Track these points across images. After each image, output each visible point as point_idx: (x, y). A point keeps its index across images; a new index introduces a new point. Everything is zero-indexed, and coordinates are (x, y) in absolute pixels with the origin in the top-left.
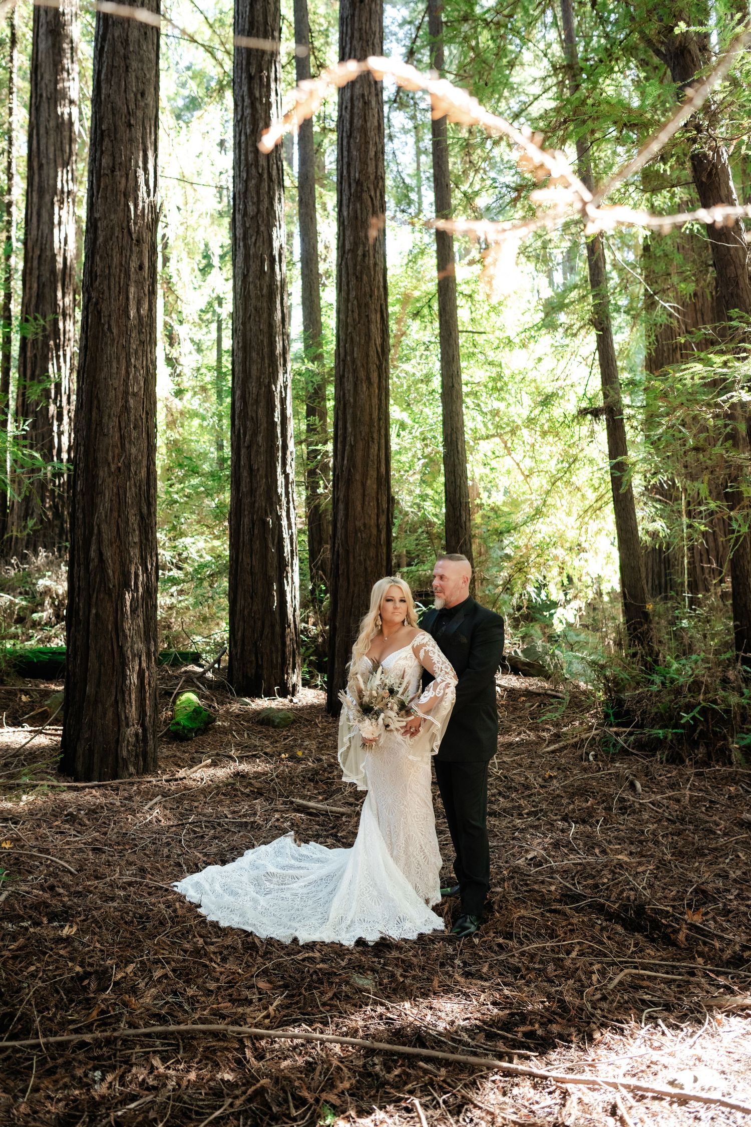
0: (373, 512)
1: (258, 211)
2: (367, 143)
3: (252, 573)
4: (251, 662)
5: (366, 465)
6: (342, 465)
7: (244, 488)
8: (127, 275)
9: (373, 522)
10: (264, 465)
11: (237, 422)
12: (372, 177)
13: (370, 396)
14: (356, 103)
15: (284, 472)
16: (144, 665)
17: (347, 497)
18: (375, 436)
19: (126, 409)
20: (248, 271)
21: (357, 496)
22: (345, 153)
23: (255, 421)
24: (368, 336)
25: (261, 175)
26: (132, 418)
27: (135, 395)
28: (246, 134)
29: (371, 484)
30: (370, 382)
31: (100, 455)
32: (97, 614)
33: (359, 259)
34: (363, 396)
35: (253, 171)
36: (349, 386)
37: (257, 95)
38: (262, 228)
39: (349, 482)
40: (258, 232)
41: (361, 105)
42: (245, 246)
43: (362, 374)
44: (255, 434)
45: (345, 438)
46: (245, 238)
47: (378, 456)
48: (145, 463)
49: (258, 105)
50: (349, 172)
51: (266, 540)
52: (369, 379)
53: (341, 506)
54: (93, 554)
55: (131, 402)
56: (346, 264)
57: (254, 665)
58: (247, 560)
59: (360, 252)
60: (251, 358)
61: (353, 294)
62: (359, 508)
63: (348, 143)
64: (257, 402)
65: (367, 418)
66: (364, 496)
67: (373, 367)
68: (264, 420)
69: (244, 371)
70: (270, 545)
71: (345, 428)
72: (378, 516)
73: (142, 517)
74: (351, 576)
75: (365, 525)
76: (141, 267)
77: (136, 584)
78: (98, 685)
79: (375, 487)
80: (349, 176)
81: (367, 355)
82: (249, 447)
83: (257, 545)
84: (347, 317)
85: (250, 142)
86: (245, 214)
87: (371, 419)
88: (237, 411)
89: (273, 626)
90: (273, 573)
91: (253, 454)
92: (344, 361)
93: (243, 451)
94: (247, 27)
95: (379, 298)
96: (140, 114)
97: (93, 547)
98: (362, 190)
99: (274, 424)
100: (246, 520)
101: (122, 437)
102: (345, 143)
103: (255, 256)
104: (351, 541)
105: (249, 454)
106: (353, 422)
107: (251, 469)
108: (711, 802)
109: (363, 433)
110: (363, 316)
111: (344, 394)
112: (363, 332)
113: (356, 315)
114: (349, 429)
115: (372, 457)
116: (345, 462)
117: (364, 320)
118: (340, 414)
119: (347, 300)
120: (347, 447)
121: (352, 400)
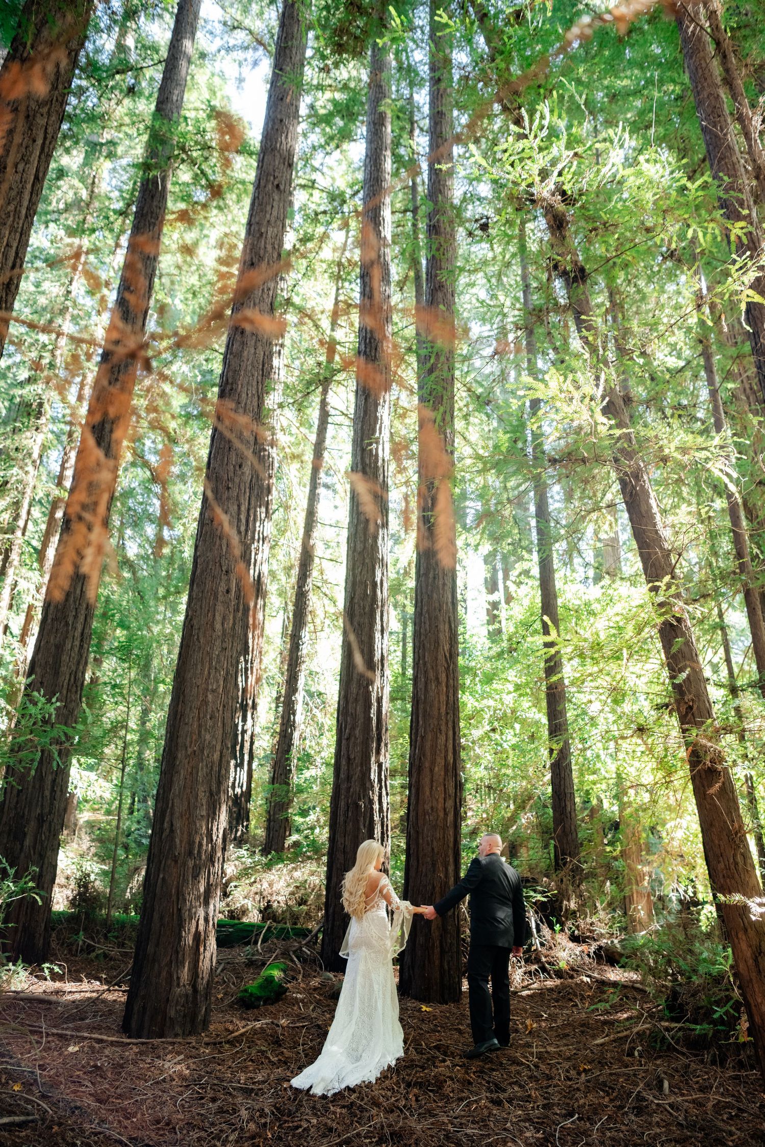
0: (440, 797)
1: (364, 547)
3: (344, 852)
5: (434, 754)
6: (415, 754)
7: (342, 775)
8: (216, 598)
9: (440, 806)
10: (361, 755)
11: (340, 718)
13: (438, 693)
15: (378, 761)
16: (201, 928)
17: (418, 782)
18: (443, 728)
19: (205, 702)
20: (353, 594)
21: (426, 781)
23: (354, 717)
24: (437, 642)
26: (210, 710)
27: (213, 691)
29: (439, 771)
30: (439, 683)
31: (180, 740)
32: (163, 879)
33: (430, 580)
34: (433, 693)
37: (368, 462)
38: (367, 561)
39: (420, 770)
40: (362, 564)
42: (352, 574)
43: (431, 675)
44: (353, 728)
45: (417, 730)
46: (352, 569)
47: (446, 746)
48: (218, 747)
49: (368, 469)
51: (358, 821)
52: (437, 678)
53: (413, 791)
54: (166, 825)
55: (210, 697)
58: (340, 841)
59: (431, 576)
61: (424, 609)
62: (428, 793)
64: (356, 700)
65: (436, 713)
66: (432, 781)
67: (441, 669)
68: (362, 716)
70: (362, 827)
71: (418, 722)
72: (445, 800)
73: (211, 794)
75: (432, 808)
76: (228, 592)
77: (199, 852)
78: (157, 945)
79: (442, 772)
81: (436, 659)
82: (348, 739)
83: (350, 826)
84: (419, 627)
87: (439, 713)
91: (351, 745)
93: (344, 742)
95: (447, 611)
96: (237, 480)
97: (167, 819)
99: (370, 719)
101: (200, 726)
103: (361, 582)
104: (421, 822)
105: (348, 745)
106: (424, 716)
107: (349, 759)
108: (739, 1110)
109: (432, 726)
110: (433, 626)
111: (417, 692)
112: (433, 640)
113: (427, 626)
114: (420, 722)
115: (440, 746)
116: (417, 751)
117: (434, 629)
118: (414, 709)
119: (421, 614)
120: (419, 738)
121: (423, 697)
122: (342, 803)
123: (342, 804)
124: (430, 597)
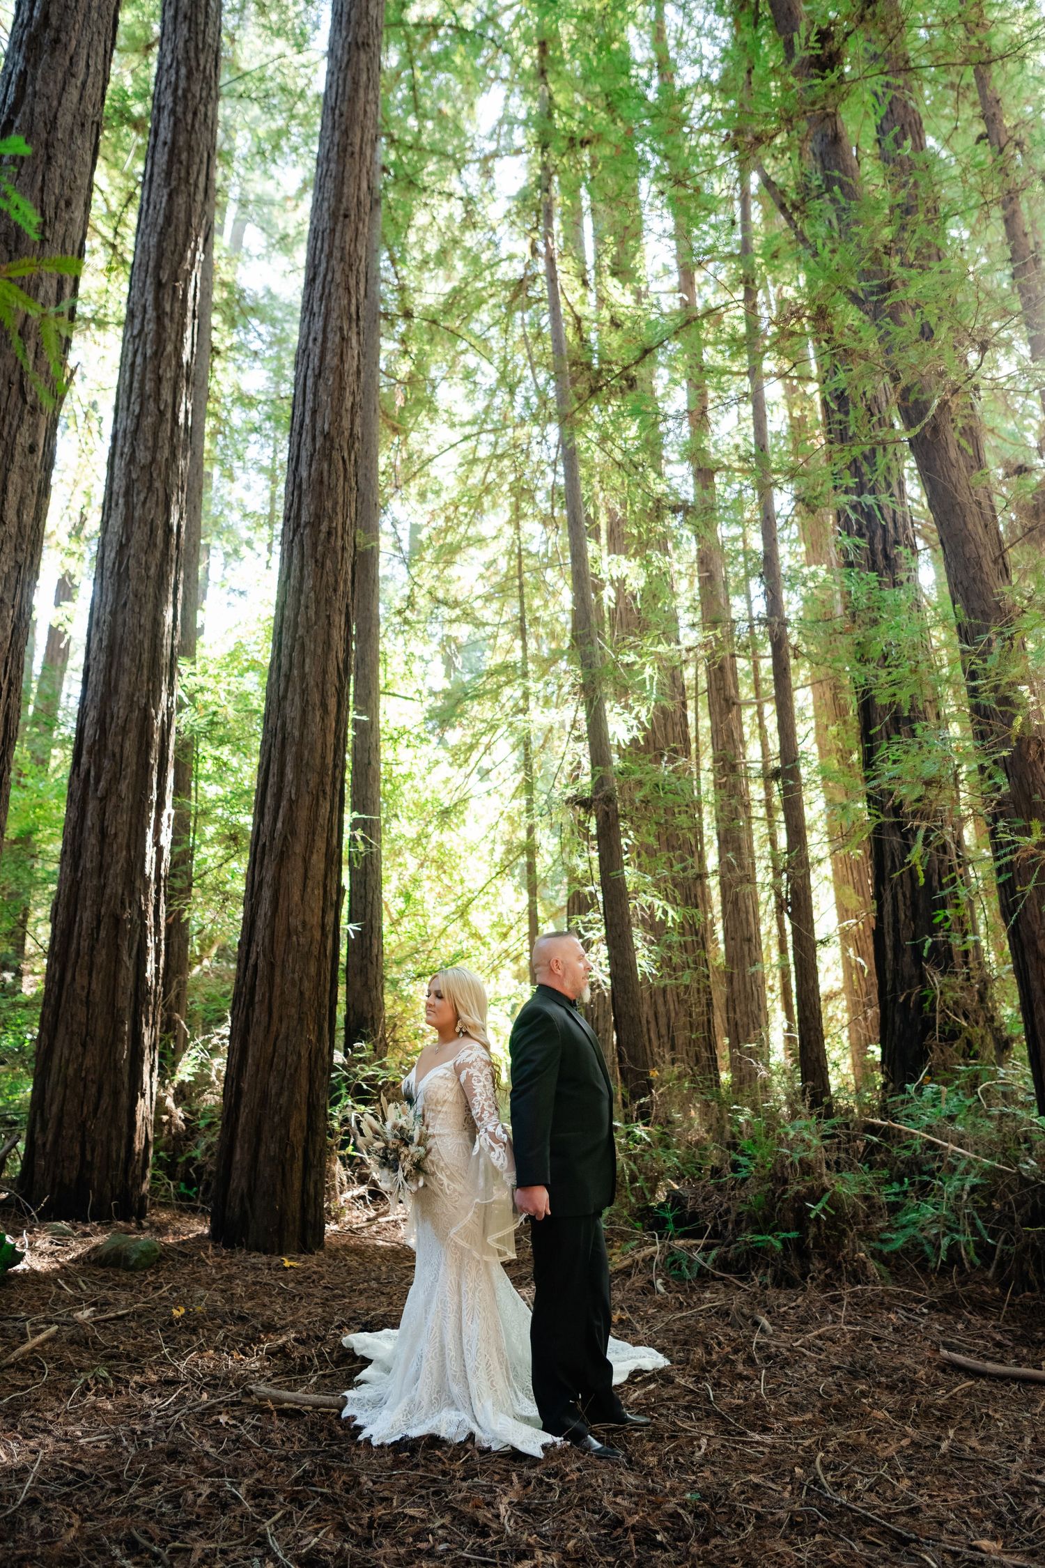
0: (317, 905)
1: (154, 460)
2: (342, 389)
3: (88, 1003)
4: (71, 1158)
5: (312, 832)
6: (274, 829)
7: (89, 863)
9: (315, 920)
10: (125, 829)
11: (84, 759)
12: (347, 434)
13: (323, 730)
14: (330, 336)
15: (157, 843)
17: (277, 879)
18: (328, 789)
20: (128, 540)
21: (294, 875)
22: (310, 396)
23: (118, 760)
24: (328, 644)
25: (161, 413)
28: (144, 356)
29: (318, 861)
30: (325, 711)
33: (322, 536)
34: (315, 729)
35: (151, 406)
36: (292, 712)
37: (167, 309)
38: (157, 484)
39: (283, 857)
40: (149, 489)
41: (337, 339)
43: (316, 698)
44: (115, 780)
45: (280, 790)
47: (330, 820)
50: (313, 421)
51: (117, 948)
52: (324, 706)
53: (267, 893)
56: (301, 541)
57: (77, 1163)
58: (81, 981)
59: (324, 527)
60: (120, 664)
61: (309, 583)
62: (296, 897)
63: (315, 384)
64: (124, 731)
65: (318, 761)
66: (305, 877)
67: (331, 690)
68: (132, 760)
69: (107, 683)
70: (125, 958)
71: (282, 774)
72: (324, 912)
74: (276, 1004)
75: (304, 923)
79: (322, 866)
80: (314, 427)
81: (325, 672)
82: (103, 799)
83: (102, 955)
84: (296, 615)
85: (149, 368)
86: (131, 461)
87: (323, 764)
88: (87, 743)
89: (115, 1094)
90: (124, 1005)
91: (110, 809)
92: (288, 677)
93: (92, 805)
94: (161, 220)
95: (345, 594)
98: (332, 447)
99: (149, 768)
100: (87, 915)
102: (310, 382)
103: (141, 521)
104: (279, 948)
105: (102, 809)
106: (297, 766)
107: (103, 834)
108: (875, 1339)
109: (312, 784)
110: (323, 615)
111: (284, 724)
112: (320, 639)
113: (312, 612)
114: (289, 775)
115: (323, 821)
116: (279, 825)
117: (323, 621)
118: (275, 753)
119: (300, 591)
120: (284, 803)
121: (297, 734)
123: (87, 916)
124: (320, 564)
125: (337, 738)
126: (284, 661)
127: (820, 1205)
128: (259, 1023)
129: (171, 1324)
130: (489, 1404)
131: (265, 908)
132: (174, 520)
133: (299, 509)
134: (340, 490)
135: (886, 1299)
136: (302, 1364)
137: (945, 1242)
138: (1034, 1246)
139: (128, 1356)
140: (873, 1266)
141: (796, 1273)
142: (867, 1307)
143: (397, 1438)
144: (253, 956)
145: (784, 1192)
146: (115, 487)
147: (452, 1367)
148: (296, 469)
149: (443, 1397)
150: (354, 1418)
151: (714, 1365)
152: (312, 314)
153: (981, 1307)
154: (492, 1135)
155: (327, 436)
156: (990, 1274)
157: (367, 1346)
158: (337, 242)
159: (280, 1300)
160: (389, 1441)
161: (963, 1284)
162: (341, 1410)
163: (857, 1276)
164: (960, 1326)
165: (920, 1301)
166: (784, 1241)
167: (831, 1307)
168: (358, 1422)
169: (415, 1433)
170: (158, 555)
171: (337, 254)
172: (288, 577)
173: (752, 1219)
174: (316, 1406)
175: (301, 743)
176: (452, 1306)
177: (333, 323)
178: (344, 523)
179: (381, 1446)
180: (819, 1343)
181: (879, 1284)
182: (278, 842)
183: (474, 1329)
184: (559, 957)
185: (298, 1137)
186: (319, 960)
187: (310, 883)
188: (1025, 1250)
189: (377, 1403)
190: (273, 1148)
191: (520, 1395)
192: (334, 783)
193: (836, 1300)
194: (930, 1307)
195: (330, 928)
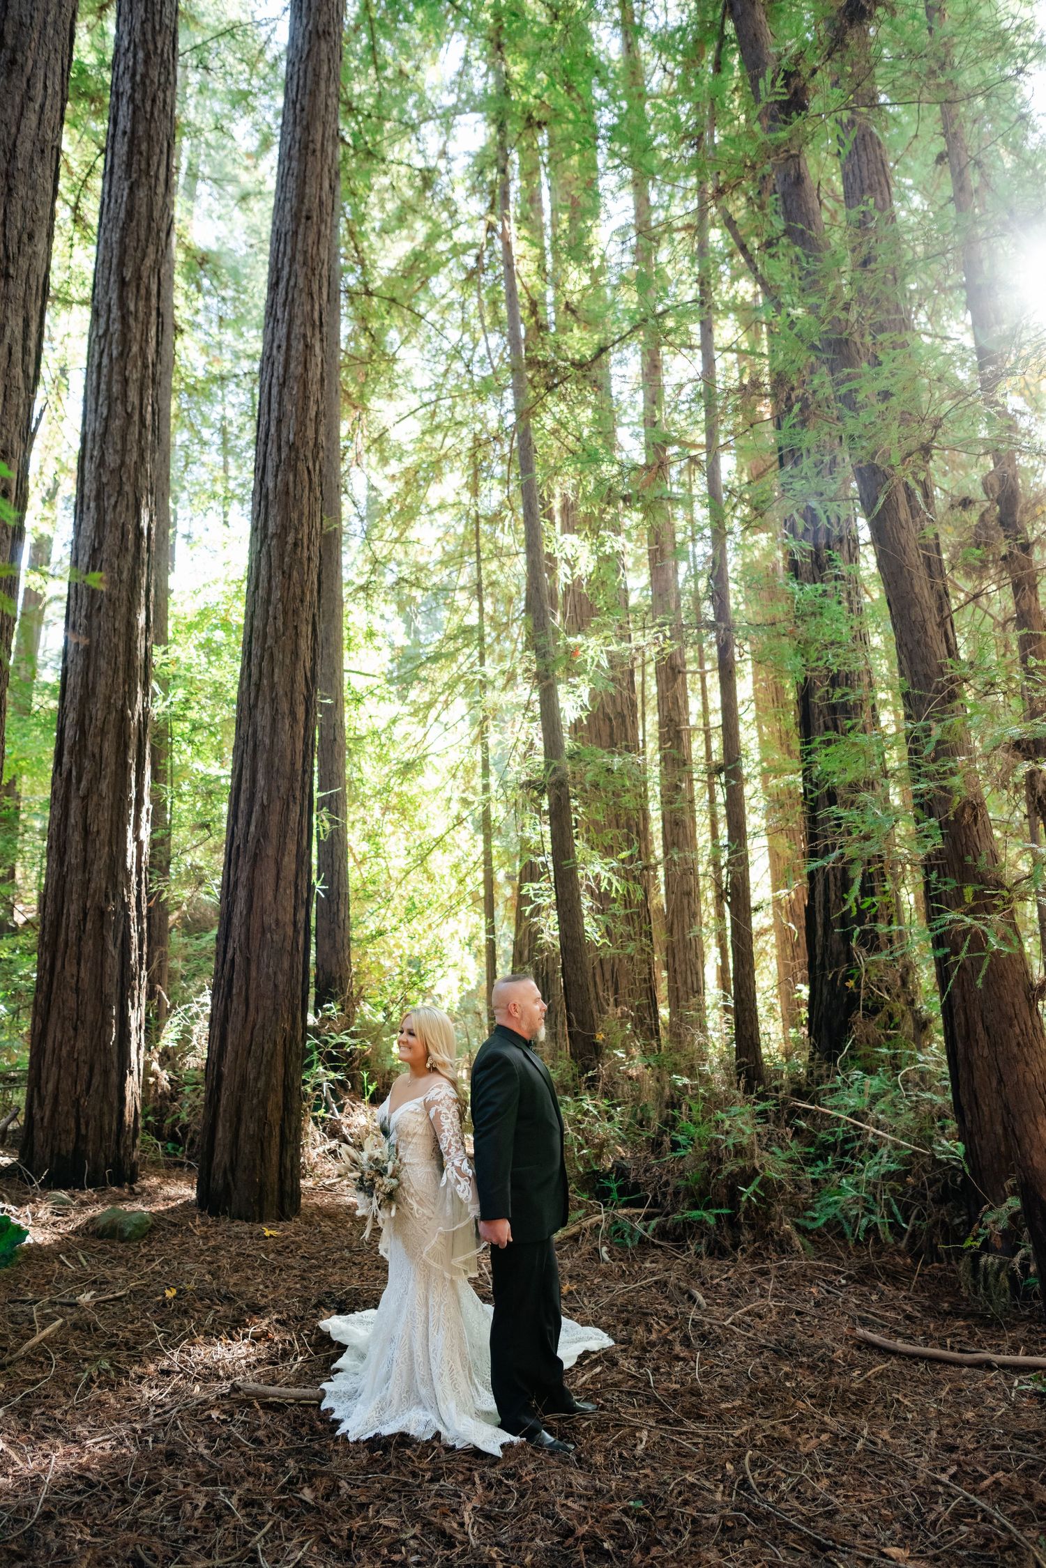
0: (289, 904)
1: (123, 463)
2: (306, 398)
3: (77, 990)
4: (68, 1132)
5: (283, 835)
6: (247, 833)
7: (73, 858)
9: (287, 918)
10: (108, 826)
11: (65, 759)
12: (311, 444)
13: (293, 738)
14: (294, 343)
15: (137, 839)
17: (251, 880)
18: (298, 794)
20: (101, 544)
21: (267, 878)
22: (274, 406)
23: (98, 760)
24: (295, 653)
25: (129, 416)
28: (110, 356)
29: (289, 863)
30: (294, 719)
33: (289, 547)
34: (285, 737)
35: (119, 408)
36: (263, 720)
37: (132, 308)
38: (127, 488)
39: (256, 859)
40: (120, 493)
41: (301, 347)
42: (98, 507)
43: (285, 707)
44: (96, 778)
45: (252, 795)
46: (98, 497)
47: (300, 822)
49: (132, 321)
50: (279, 431)
51: (103, 939)
52: (293, 713)
53: (242, 893)
56: (269, 552)
57: (73, 1136)
58: (71, 969)
59: (290, 539)
60: (97, 668)
61: (277, 594)
62: (270, 897)
63: (280, 393)
64: (103, 732)
65: (288, 768)
66: (278, 878)
67: (300, 698)
68: (112, 760)
69: (85, 685)
70: (111, 948)
71: (254, 780)
72: (295, 908)
74: (253, 996)
75: (277, 921)
79: (293, 867)
80: (279, 436)
81: (293, 681)
82: (84, 798)
83: (88, 947)
84: (265, 625)
85: (116, 369)
86: (102, 463)
87: (293, 770)
88: (67, 744)
89: (106, 1073)
90: (111, 989)
91: (91, 807)
92: (257, 685)
93: (75, 805)
94: (122, 215)
95: (312, 604)
98: (297, 458)
99: (125, 767)
100: (74, 907)
102: (275, 391)
103: (114, 524)
104: (255, 944)
105: (85, 809)
106: (268, 773)
107: (86, 831)
108: (798, 1313)
109: (282, 790)
110: (290, 625)
111: (255, 732)
112: (289, 648)
113: (280, 623)
114: (261, 782)
115: (293, 824)
116: (252, 828)
117: (291, 632)
118: (247, 760)
119: (268, 601)
120: (257, 808)
121: (267, 741)
122: (73, 909)
124: (287, 575)
125: (306, 744)
126: (254, 670)
127: (751, 1188)
128: (237, 1013)
129: (164, 1305)
130: (452, 1405)
131: (240, 906)
132: (144, 523)
133: (266, 520)
134: (305, 501)
135: (809, 1272)
136: (284, 1350)
137: (864, 1222)
138: (943, 1222)
139: (126, 1344)
140: (797, 1241)
141: (727, 1243)
142: (793, 1281)
143: (371, 1434)
144: (230, 952)
145: (719, 1172)
146: (86, 491)
147: (420, 1372)
148: (263, 479)
149: (412, 1396)
150: (332, 1410)
151: (653, 1344)
152: (276, 320)
153: (894, 1277)
154: (458, 1170)
155: (292, 447)
156: (903, 1245)
157: (342, 1333)
158: (300, 245)
159: (262, 1273)
160: (364, 1438)
161: (878, 1254)
162: (321, 1401)
163: (784, 1247)
164: (874, 1297)
165: (839, 1273)
166: (717, 1216)
167: (759, 1280)
168: (335, 1416)
169: (387, 1431)
170: (130, 558)
171: (299, 257)
172: (257, 587)
173: (689, 1192)
174: (298, 1399)
175: (271, 750)
176: (420, 1318)
177: (297, 330)
178: (310, 534)
179: (357, 1442)
180: (748, 1319)
181: (803, 1257)
182: (251, 845)
183: (439, 1340)
184: (517, 1002)
185: (275, 1116)
186: (291, 955)
187: (282, 884)
188: (935, 1224)
189: (353, 1395)
190: (253, 1127)
191: (481, 1388)
192: (303, 788)
193: (764, 1273)
194: (848, 1278)
195: (301, 925)
